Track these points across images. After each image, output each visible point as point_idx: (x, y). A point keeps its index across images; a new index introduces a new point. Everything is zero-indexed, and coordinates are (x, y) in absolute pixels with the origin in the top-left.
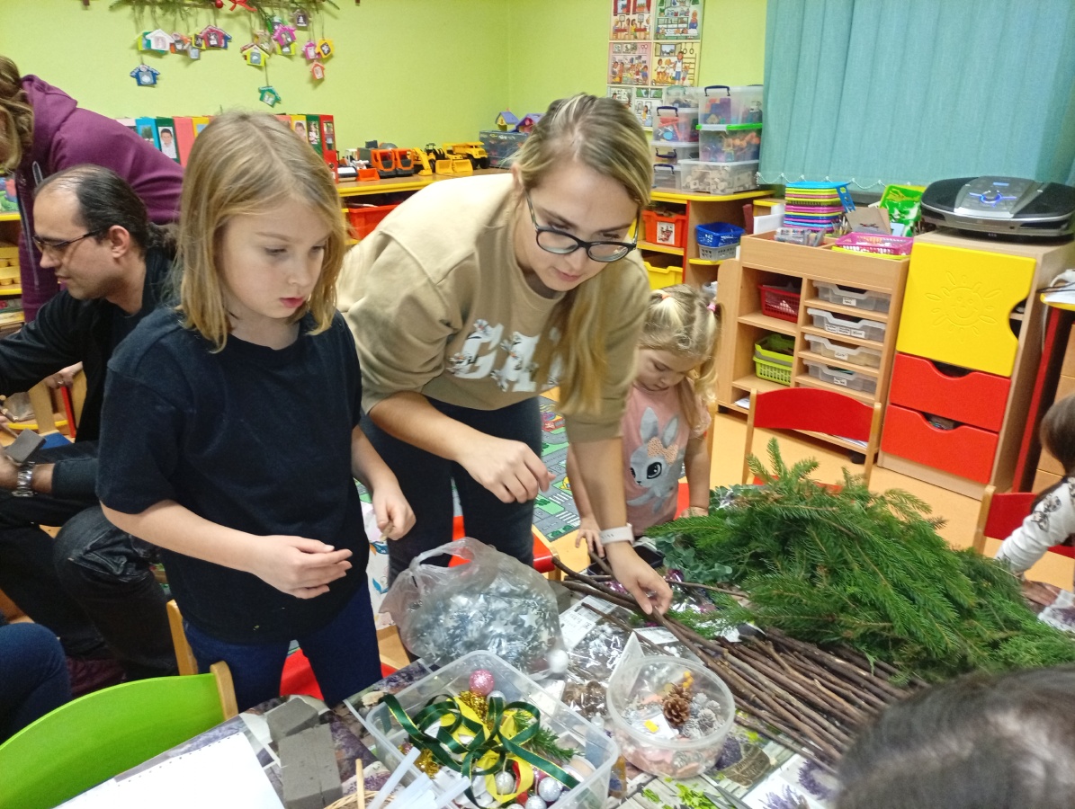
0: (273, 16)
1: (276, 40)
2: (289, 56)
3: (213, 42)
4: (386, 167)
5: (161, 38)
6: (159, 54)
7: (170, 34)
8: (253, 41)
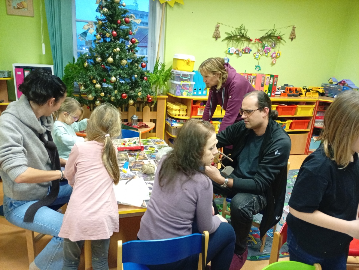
0: (265, 44)
1: (264, 51)
2: (267, 56)
3: (247, 51)
4: (290, 93)
5: (233, 50)
6: (231, 54)
7: (236, 49)
8: (258, 51)
